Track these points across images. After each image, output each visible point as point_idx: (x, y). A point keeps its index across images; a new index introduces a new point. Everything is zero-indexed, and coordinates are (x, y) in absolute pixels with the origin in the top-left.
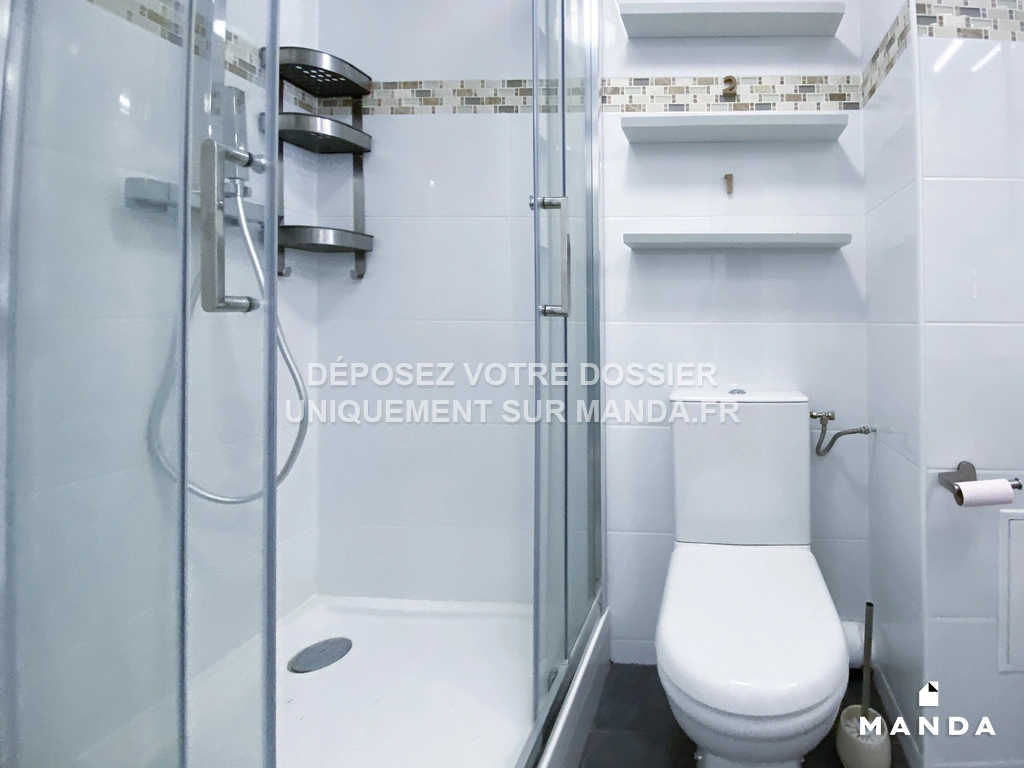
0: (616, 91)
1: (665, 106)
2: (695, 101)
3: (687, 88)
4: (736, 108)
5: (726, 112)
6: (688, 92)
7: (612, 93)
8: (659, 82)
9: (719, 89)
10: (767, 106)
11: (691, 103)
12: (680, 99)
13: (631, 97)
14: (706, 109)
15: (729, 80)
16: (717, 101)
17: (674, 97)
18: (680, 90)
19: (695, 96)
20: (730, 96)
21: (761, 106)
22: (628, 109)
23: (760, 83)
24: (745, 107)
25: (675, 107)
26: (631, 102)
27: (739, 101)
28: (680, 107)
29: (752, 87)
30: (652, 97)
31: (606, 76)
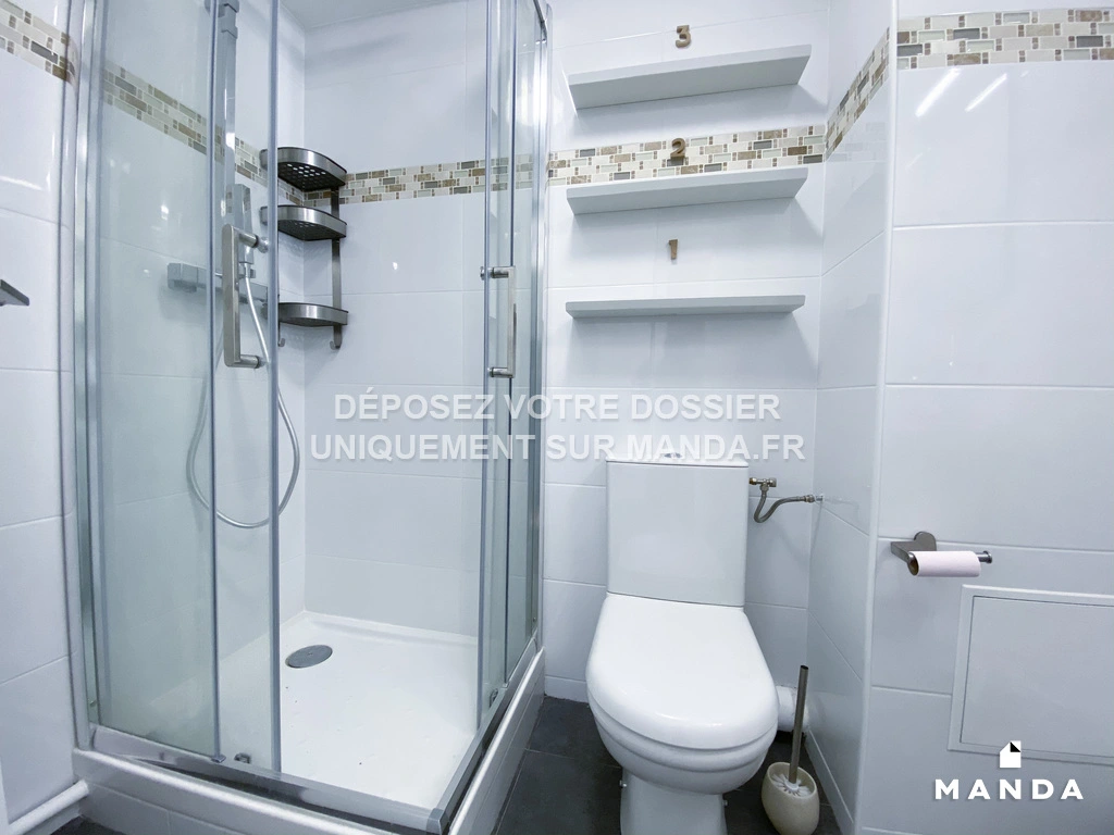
0: (562, 164)
1: (611, 175)
2: (641, 168)
3: (634, 155)
4: (684, 171)
5: (673, 176)
6: (634, 159)
7: (558, 166)
8: (606, 151)
9: (667, 153)
10: (717, 167)
11: (637, 171)
12: (626, 167)
13: (577, 169)
14: (652, 174)
15: (677, 143)
16: (663, 165)
17: (619, 165)
18: (626, 158)
19: (641, 163)
20: (678, 159)
21: (711, 167)
22: (574, 181)
23: (711, 143)
24: (694, 169)
25: (620, 175)
26: (577, 173)
27: (687, 163)
28: (626, 175)
29: (701, 148)
30: (598, 167)
31: (553, 151)
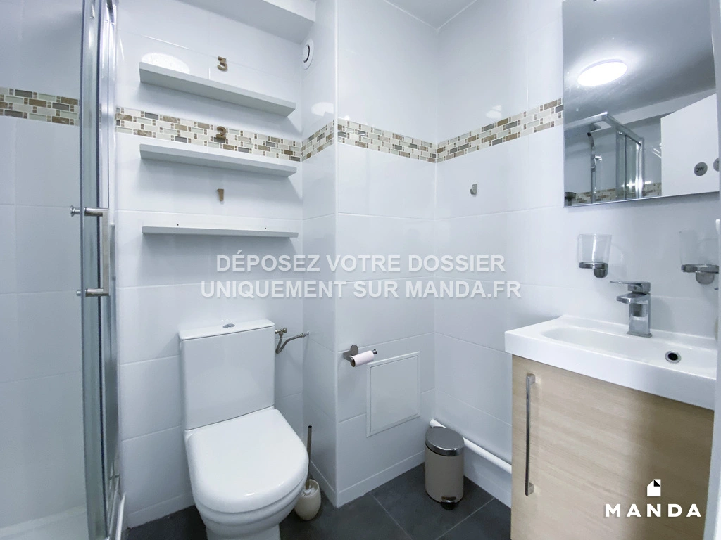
0: (129, 118)
1: (172, 136)
2: (196, 138)
3: (190, 127)
4: (226, 147)
5: (218, 149)
6: (190, 131)
7: (125, 119)
8: (166, 119)
9: (215, 133)
10: (246, 150)
11: (193, 138)
12: (183, 134)
13: (142, 125)
14: (204, 144)
15: (220, 129)
16: (211, 140)
17: (179, 132)
18: (184, 128)
19: (196, 135)
20: (221, 138)
21: (242, 149)
22: (140, 133)
23: (242, 135)
24: (232, 148)
25: (179, 139)
26: (142, 128)
27: (227, 143)
28: (184, 140)
29: (236, 136)
30: (161, 129)
31: (121, 105)
